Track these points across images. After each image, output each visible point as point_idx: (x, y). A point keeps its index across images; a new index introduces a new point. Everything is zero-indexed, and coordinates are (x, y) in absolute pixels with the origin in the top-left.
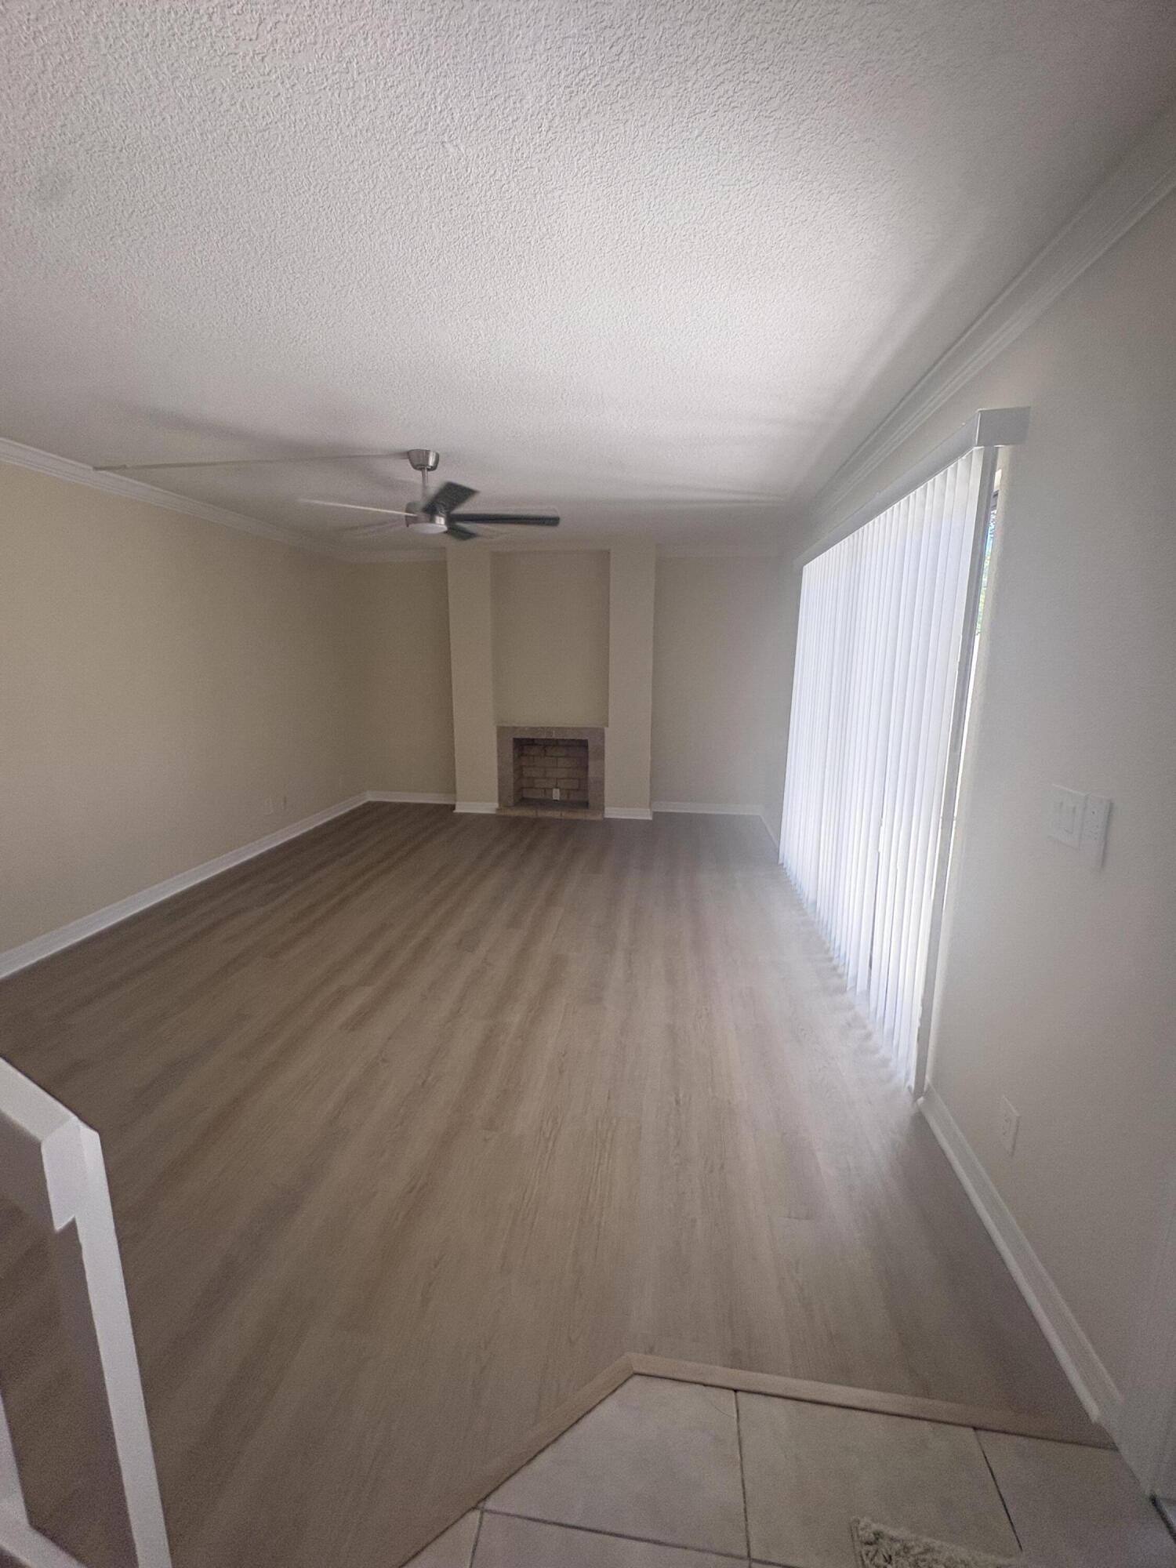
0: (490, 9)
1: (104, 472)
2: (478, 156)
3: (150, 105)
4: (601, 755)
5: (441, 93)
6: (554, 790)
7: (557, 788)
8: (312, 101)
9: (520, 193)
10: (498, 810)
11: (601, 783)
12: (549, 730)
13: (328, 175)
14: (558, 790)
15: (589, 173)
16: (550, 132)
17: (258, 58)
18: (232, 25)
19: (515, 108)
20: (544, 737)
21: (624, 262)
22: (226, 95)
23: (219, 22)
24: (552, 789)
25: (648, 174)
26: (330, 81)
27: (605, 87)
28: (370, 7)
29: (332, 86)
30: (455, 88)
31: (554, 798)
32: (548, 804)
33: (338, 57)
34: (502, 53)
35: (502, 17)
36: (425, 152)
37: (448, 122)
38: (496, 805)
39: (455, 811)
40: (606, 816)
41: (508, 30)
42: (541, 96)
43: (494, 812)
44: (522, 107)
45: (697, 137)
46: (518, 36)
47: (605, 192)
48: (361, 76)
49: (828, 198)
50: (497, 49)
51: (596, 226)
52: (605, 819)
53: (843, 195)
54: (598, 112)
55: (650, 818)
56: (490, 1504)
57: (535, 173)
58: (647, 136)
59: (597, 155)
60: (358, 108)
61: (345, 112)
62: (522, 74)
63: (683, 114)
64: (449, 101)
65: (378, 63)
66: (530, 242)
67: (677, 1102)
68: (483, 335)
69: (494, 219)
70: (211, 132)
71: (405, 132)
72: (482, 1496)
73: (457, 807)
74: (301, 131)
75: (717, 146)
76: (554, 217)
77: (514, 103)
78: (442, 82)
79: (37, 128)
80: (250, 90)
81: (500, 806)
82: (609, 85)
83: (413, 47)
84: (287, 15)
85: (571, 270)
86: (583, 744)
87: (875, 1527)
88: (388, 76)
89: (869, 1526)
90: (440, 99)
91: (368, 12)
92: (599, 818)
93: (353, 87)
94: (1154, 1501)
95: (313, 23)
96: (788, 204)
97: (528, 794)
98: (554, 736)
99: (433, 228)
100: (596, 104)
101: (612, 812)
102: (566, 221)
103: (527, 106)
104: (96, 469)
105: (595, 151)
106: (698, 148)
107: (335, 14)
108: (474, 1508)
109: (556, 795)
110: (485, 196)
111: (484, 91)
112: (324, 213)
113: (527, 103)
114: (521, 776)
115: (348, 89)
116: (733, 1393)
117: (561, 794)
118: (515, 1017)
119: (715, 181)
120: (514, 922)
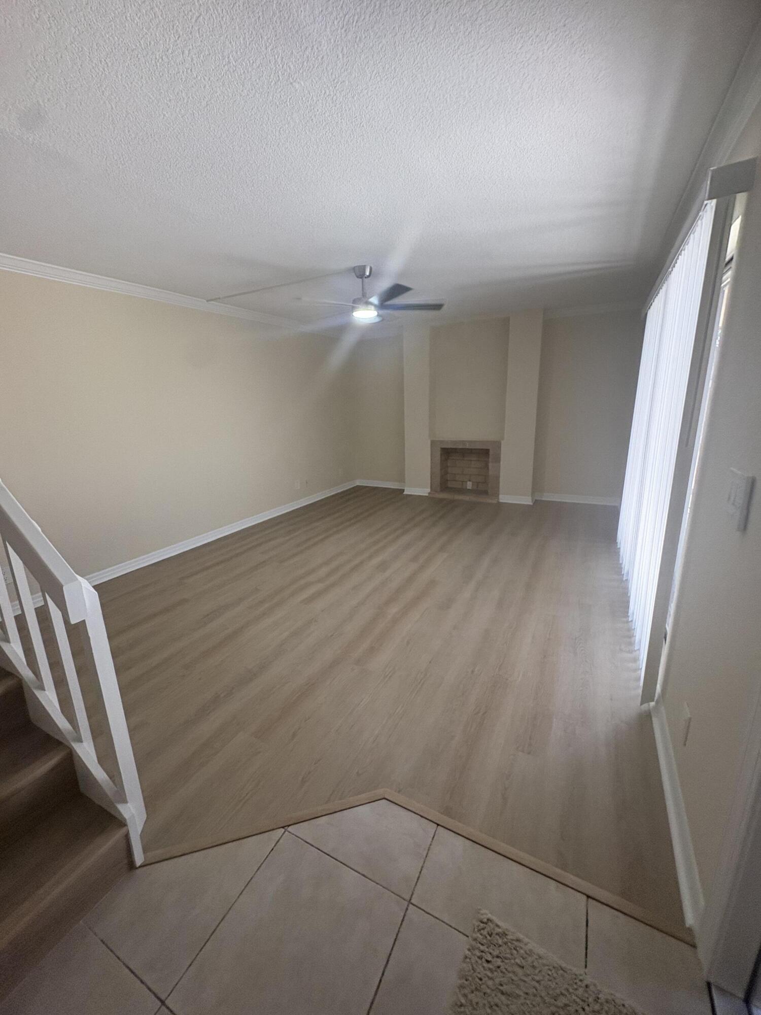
0: (280, 3)
1: (212, 302)
2: (312, 85)
3: (156, 110)
4: (498, 459)
5: (278, 57)
6: (468, 483)
7: (470, 481)
8: (221, 84)
9: (344, 99)
10: (429, 493)
11: (497, 478)
12: (463, 442)
13: (244, 120)
14: (471, 483)
15: (377, 75)
16: (345, 59)
17: (189, 71)
18: (172, 59)
19: (319, 51)
20: (461, 447)
21: (426, 122)
22: (184, 94)
23: (166, 60)
24: (466, 482)
25: (413, 63)
26: (224, 71)
27: (362, 21)
28: (225, 26)
29: (226, 73)
30: (284, 52)
31: (468, 488)
32: (462, 491)
33: (222, 57)
34: (297, 24)
35: (288, 5)
36: (284, 92)
37: (289, 71)
38: (429, 490)
39: (404, 493)
40: (501, 501)
41: (294, 10)
42: (330, 40)
43: (427, 495)
44: (322, 49)
45: (433, 30)
46: (301, 11)
47: (393, 83)
48: (237, 62)
49: (546, 39)
50: (294, 23)
51: (397, 105)
52: (499, 503)
53: (557, 33)
54: (365, 37)
55: (531, 504)
56: (290, 829)
57: (347, 84)
58: (402, 40)
59: (378, 62)
60: (242, 80)
61: (237, 84)
62: (314, 31)
63: (416, 19)
64: (284, 59)
65: (242, 53)
66: (363, 126)
67: (473, 672)
68: (363, 188)
69: (337, 118)
70: (185, 115)
71: (270, 85)
72: (288, 824)
73: (405, 491)
74: (223, 101)
75: (449, 31)
76: (370, 107)
77: (317, 48)
78: (276, 52)
79: (120, 136)
80: (192, 88)
81: (431, 491)
82: (364, 19)
83: (254, 38)
84: (192, 45)
85: (395, 136)
86: (486, 452)
87: (490, 916)
88: (249, 58)
89: (487, 914)
90: (279, 60)
91: (225, 28)
92: (495, 502)
93: (236, 69)
94: (709, 985)
95: (204, 44)
96: (517, 52)
97: (450, 485)
98: (467, 446)
99: (308, 133)
100: (362, 33)
101: (504, 498)
102: (378, 107)
103: (325, 48)
104: (207, 301)
105: (375, 59)
106: (437, 36)
107: (212, 36)
108: (283, 827)
109: (469, 485)
110: (326, 106)
111: (299, 48)
112: (251, 140)
113: (324, 46)
114: (446, 473)
115: (234, 71)
116: (436, 825)
117: (473, 485)
118: (393, 610)
119: (459, 53)
120: (415, 559)
